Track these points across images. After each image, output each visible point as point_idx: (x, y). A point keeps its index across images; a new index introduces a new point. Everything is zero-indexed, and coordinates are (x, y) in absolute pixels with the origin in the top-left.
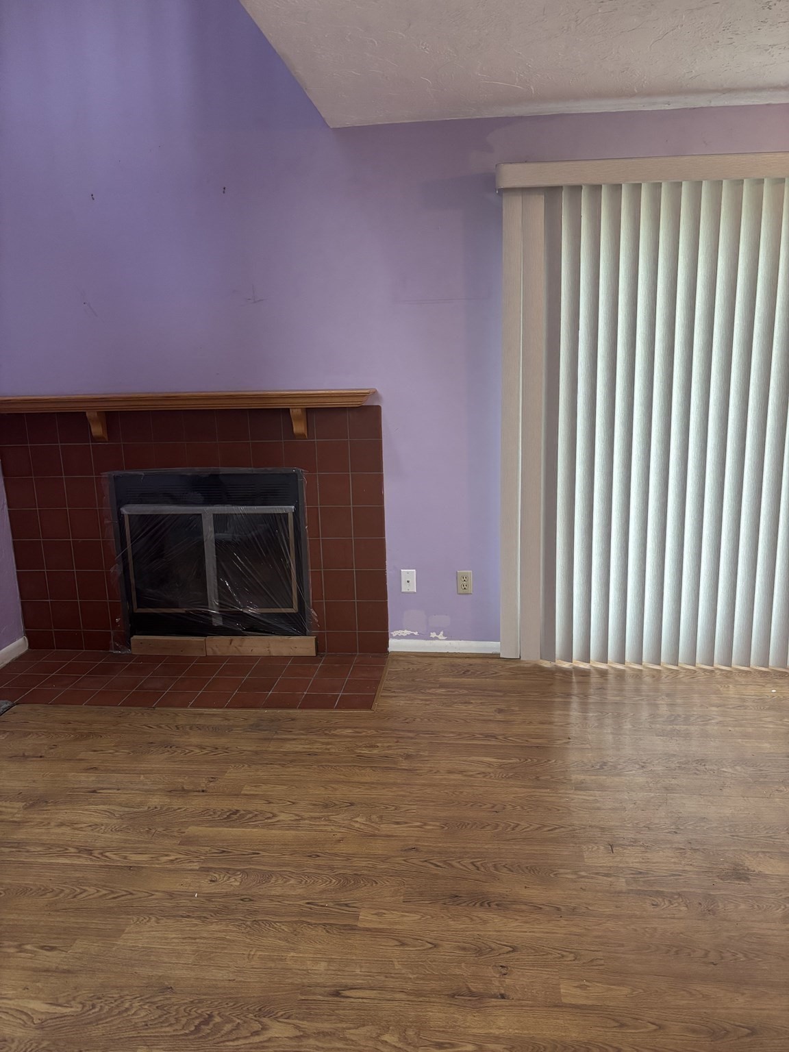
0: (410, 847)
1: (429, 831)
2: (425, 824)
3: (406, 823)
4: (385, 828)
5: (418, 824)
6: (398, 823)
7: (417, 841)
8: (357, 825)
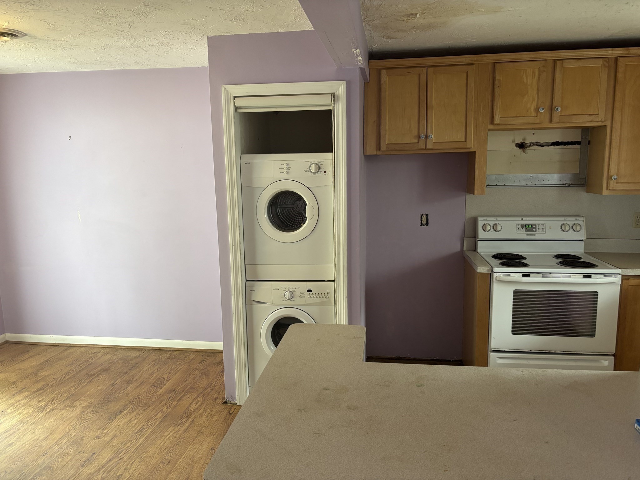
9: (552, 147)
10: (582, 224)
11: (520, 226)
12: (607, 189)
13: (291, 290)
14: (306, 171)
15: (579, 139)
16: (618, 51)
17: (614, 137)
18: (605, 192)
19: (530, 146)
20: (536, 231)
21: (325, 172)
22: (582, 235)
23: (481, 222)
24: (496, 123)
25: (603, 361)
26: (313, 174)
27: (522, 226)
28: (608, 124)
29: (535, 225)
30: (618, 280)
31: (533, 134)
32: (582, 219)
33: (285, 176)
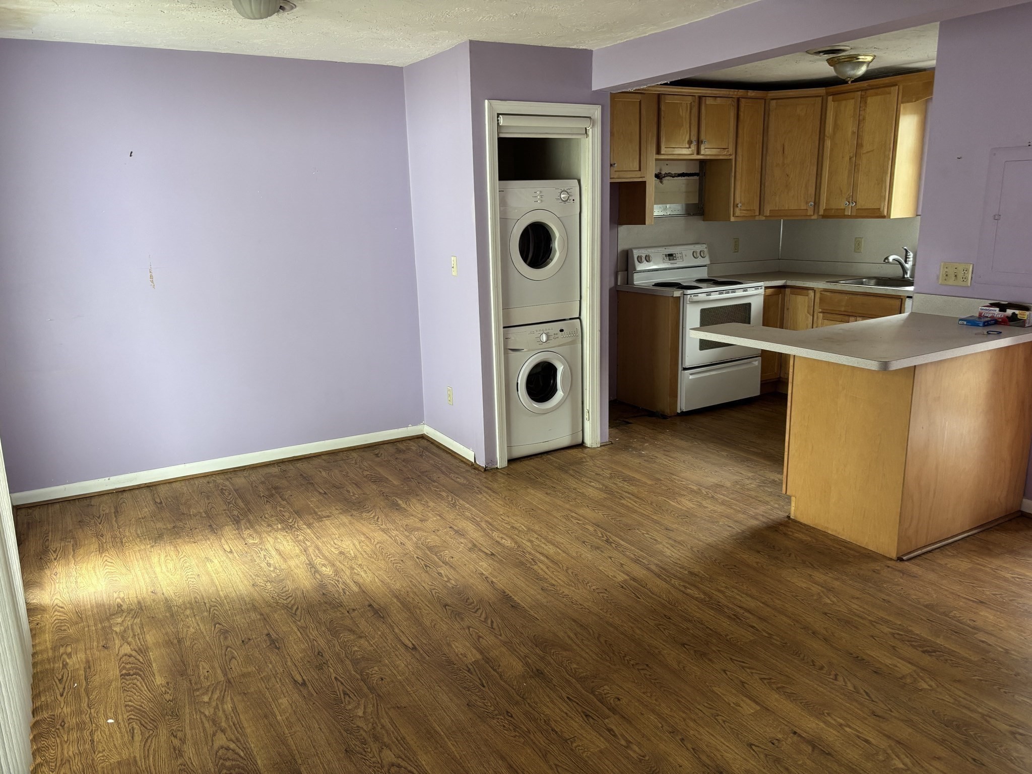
0: (877, 718)
1: (844, 719)
2: (841, 725)
3: (859, 737)
4: (884, 744)
5: (847, 729)
6: (867, 741)
7: (866, 719)
8: (907, 761)
9: (680, 178)
10: (706, 250)
11: (664, 256)
12: (733, 216)
13: (546, 332)
14: (557, 199)
15: (698, 172)
16: (741, 92)
17: (737, 170)
18: (732, 219)
19: (664, 177)
20: (676, 260)
21: (574, 200)
22: (706, 261)
23: (636, 253)
24: (662, 152)
25: (754, 362)
26: (563, 203)
27: (666, 255)
28: (733, 157)
29: (675, 254)
30: (762, 291)
31: (667, 165)
32: (705, 246)
33: (537, 206)
